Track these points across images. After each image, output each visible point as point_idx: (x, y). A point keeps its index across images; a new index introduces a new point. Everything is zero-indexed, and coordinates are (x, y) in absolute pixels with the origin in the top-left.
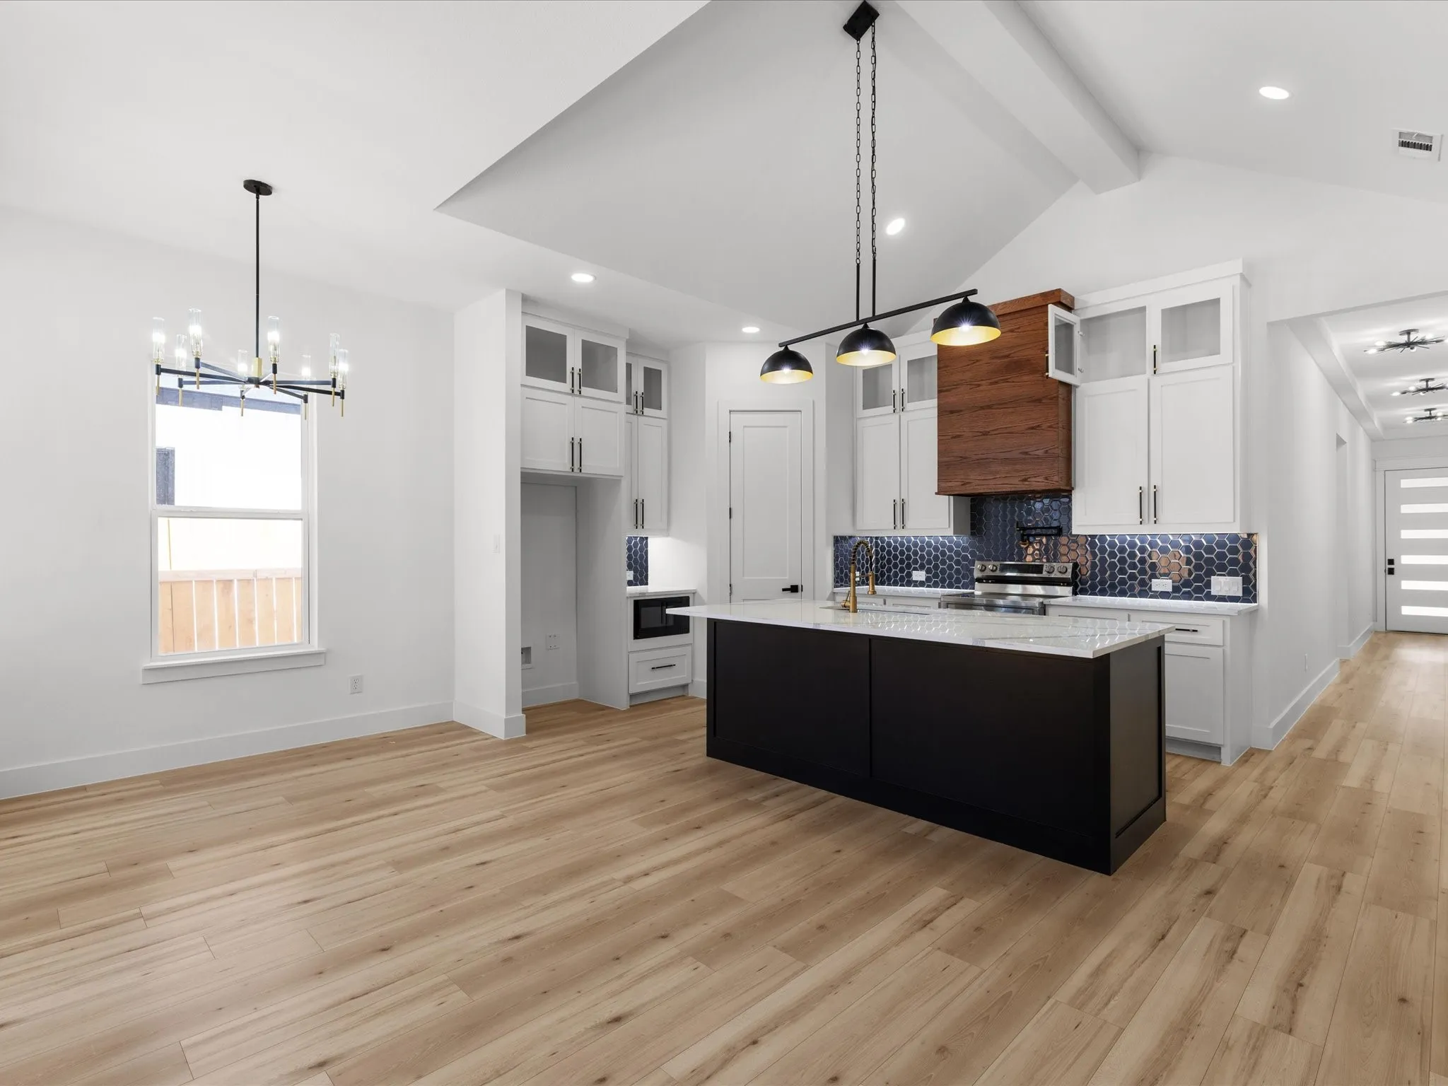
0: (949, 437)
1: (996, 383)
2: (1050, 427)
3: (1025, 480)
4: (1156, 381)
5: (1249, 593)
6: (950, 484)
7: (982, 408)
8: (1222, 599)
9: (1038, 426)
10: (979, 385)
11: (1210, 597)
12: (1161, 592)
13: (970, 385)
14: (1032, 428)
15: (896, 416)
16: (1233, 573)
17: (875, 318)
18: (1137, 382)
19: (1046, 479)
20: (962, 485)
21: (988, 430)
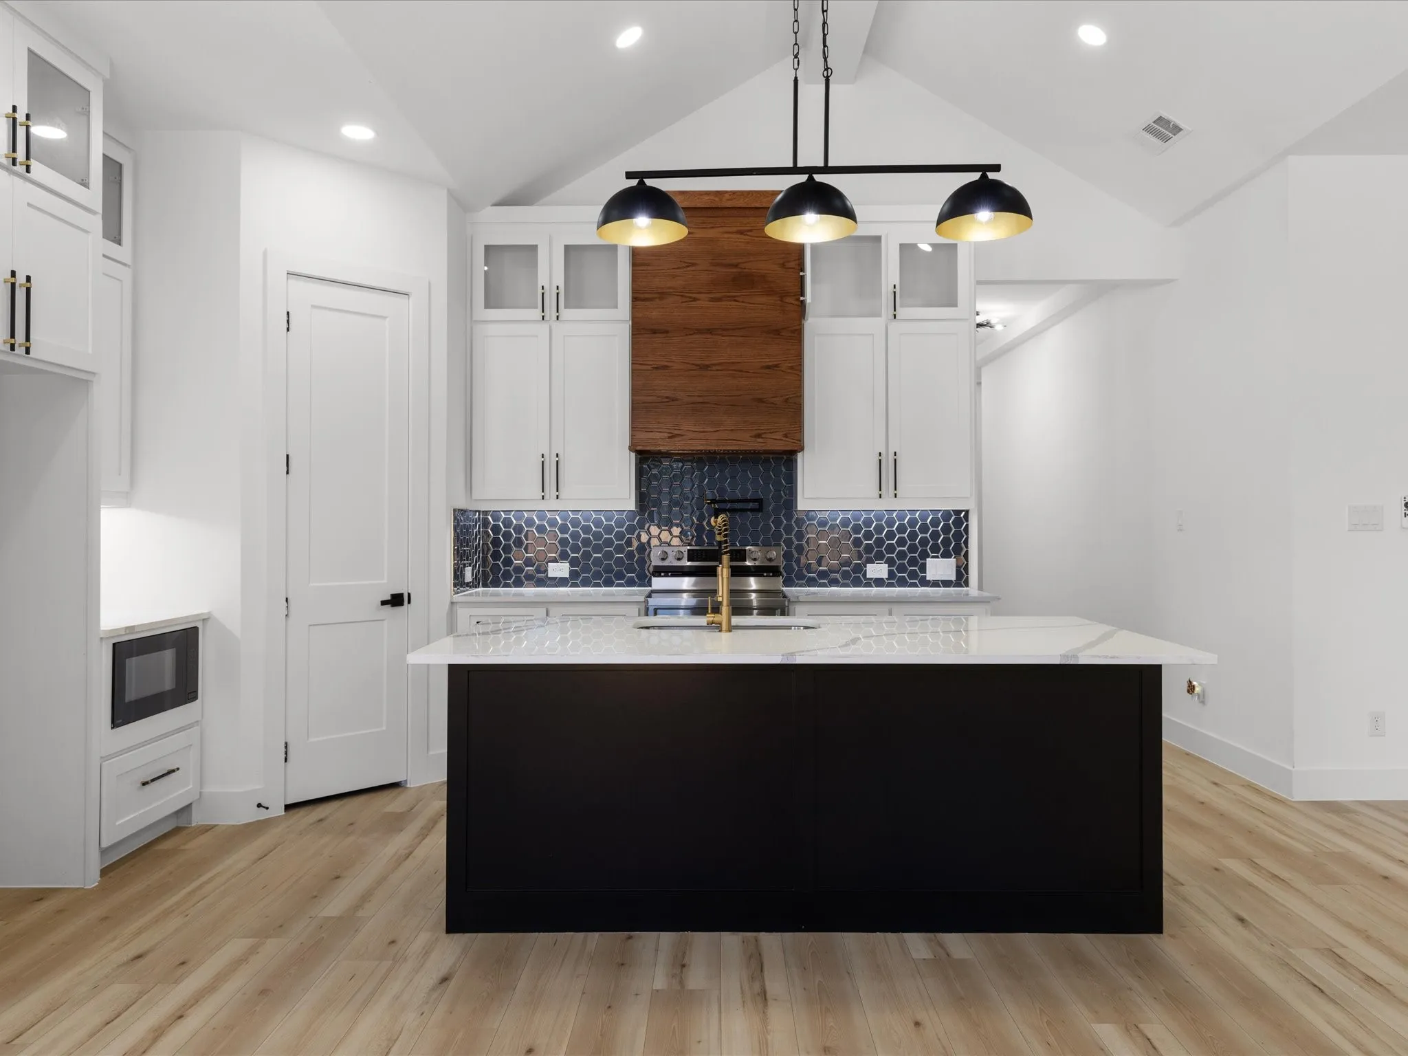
0: (649, 367)
1: (719, 299)
2: (792, 368)
3: (759, 436)
4: (894, 326)
5: (962, 577)
6: (651, 435)
7: (699, 331)
8: (935, 584)
9: (776, 366)
10: (695, 299)
11: (925, 583)
12: (876, 579)
13: (682, 296)
14: (768, 367)
15: (544, 327)
16: (946, 555)
17: (826, 169)
18: (875, 325)
19: (786, 436)
20: (670, 437)
21: (707, 363)
